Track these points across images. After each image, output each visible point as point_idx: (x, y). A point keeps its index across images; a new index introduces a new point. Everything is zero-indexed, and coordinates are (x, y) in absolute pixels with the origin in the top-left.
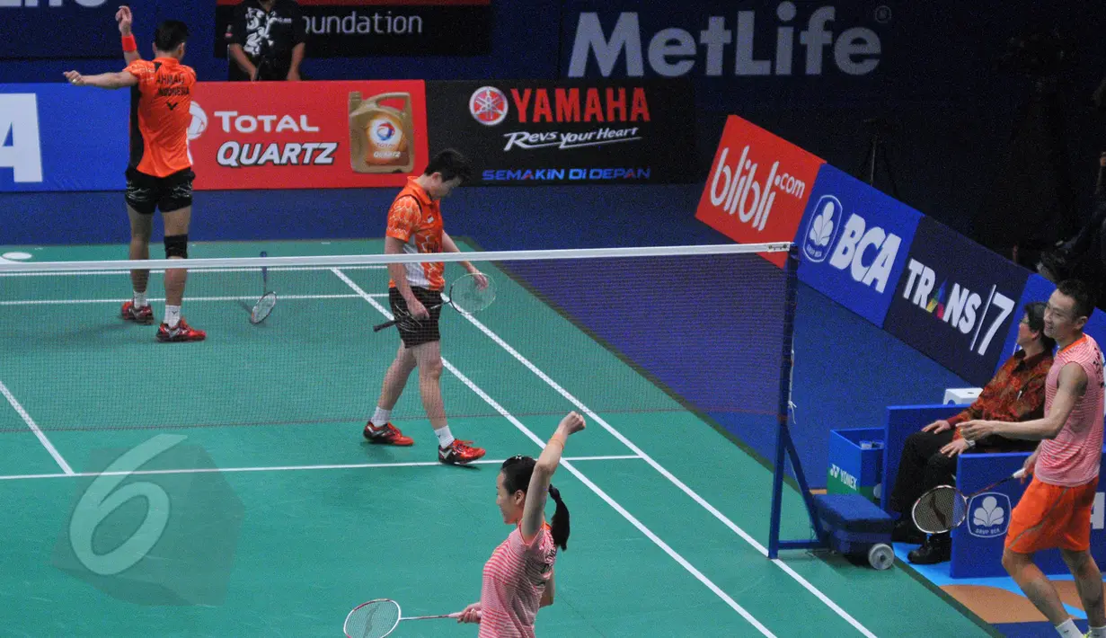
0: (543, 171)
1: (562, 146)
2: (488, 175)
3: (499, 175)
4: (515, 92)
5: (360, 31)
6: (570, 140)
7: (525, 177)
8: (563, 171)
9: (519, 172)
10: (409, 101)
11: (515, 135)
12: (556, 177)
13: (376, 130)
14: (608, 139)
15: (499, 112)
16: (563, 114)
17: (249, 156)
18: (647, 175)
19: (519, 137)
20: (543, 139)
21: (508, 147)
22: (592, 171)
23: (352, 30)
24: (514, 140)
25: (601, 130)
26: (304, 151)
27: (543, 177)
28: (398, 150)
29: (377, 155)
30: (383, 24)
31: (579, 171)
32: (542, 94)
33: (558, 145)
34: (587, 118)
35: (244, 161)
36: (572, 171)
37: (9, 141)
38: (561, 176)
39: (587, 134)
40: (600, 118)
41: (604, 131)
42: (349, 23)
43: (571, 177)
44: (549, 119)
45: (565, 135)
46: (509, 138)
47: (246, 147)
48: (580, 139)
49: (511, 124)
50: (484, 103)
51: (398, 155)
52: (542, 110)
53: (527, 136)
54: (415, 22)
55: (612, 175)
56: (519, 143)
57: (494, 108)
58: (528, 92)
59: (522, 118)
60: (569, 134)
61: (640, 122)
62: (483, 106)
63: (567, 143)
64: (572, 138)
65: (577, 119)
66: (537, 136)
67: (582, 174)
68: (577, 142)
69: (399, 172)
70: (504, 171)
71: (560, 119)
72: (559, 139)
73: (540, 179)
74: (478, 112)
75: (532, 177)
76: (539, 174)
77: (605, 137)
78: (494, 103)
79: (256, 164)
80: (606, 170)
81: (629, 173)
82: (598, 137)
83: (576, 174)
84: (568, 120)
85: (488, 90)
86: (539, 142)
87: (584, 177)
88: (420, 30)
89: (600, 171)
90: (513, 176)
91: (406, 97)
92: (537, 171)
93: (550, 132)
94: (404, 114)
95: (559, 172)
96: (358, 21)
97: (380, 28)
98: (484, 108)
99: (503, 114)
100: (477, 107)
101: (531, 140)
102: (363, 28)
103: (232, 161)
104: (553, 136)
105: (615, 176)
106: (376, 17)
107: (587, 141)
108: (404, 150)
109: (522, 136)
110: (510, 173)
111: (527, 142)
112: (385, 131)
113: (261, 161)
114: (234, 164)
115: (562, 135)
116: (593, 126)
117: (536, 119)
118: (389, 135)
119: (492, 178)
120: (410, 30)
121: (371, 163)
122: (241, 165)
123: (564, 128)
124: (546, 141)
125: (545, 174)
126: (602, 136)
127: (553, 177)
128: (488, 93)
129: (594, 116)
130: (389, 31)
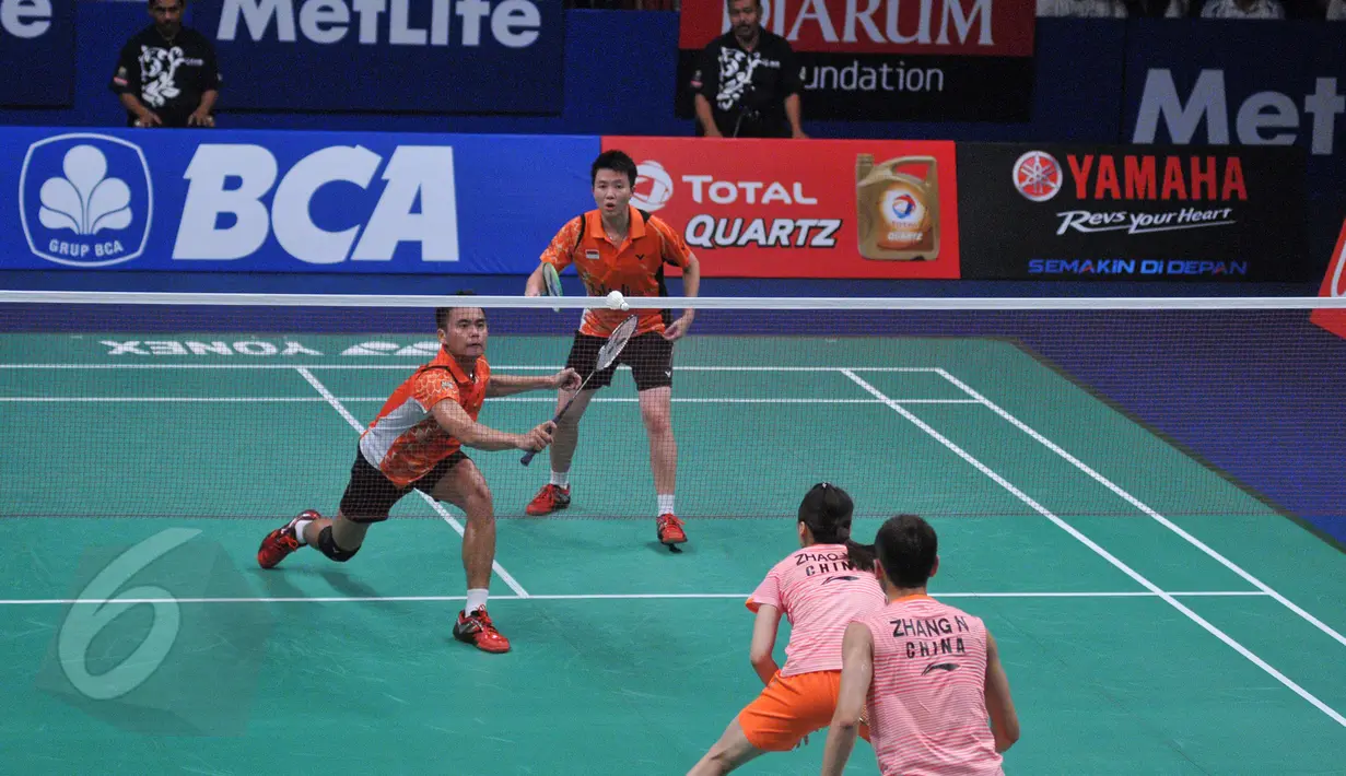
0: (1107, 262)
1: (1132, 230)
2: (1036, 266)
3: (1049, 266)
4: (1072, 160)
5: (862, 86)
6: (1142, 223)
7: (1083, 269)
8: (1133, 263)
9: (1075, 263)
10: (934, 169)
11: (1070, 215)
12: (1124, 270)
13: (891, 205)
14: (1191, 222)
15: (1053, 185)
16: (1135, 190)
17: (726, 234)
18: (1243, 270)
19: (1075, 218)
20: (1107, 220)
21: (1062, 230)
22: (1171, 264)
23: (854, 86)
24: (1069, 221)
25: (1183, 211)
26: (797, 229)
27: (1107, 270)
28: (918, 231)
29: (892, 237)
30: (893, 79)
31: (1155, 263)
32: (1107, 162)
33: (1128, 229)
34: (1166, 195)
35: (720, 240)
36: (1144, 263)
37: (416, 208)
38: (1131, 269)
39: (1164, 216)
40: (1182, 195)
41: (1187, 212)
42: (849, 77)
43: (1143, 270)
44: (1116, 194)
45: (1136, 216)
46: (1064, 218)
47: (723, 223)
48: (1156, 222)
49: (1066, 200)
50: (1031, 172)
51: (919, 237)
52: (1106, 183)
53: (1087, 215)
54: (935, 76)
55: (1197, 269)
56: (1076, 225)
57: (1043, 179)
58: (1088, 160)
59: (1081, 194)
60: (1141, 215)
61: (1233, 201)
62: (1031, 176)
63: (1139, 227)
64: (1146, 220)
65: (1152, 195)
66: (1100, 216)
67: (1158, 267)
68: (1152, 225)
69: (920, 259)
70: (1057, 262)
71: (1129, 195)
72: (1128, 221)
73: (1103, 271)
74: (1024, 184)
75: (1092, 270)
76: (1102, 266)
77: (1188, 220)
78: (1044, 172)
79: (734, 244)
80: (1188, 263)
81: (1220, 268)
82: (1180, 220)
83: (1149, 267)
84: (1141, 197)
85: (1037, 155)
86: (1103, 224)
87: (1160, 271)
88: (940, 87)
89: (1181, 263)
90: (1068, 267)
91: (928, 163)
92: (1100, 263)
93: (1118, 211)
94: (927, 185)
95: (1129, 265)
96: (861, 74)
97: (888, 84)
98: (1031, 180)
99: (1056, 187)
100: (1022, 178)
101: (1091, 222)
102: (868, 83)
103: (704, 240)
104: (1121, 216)
105: (1201, 270)
106: (885, 69)
107: (1164, 224)
108: (927, 231)
109: (1080, 216)
110: (1064, 263)
111: (1086, 224)
112: (903, 206)
113: (742, 241)
114: (707, 243)
115: (1132, 217)
116: (1174, 205)
117: (1099, 195)
118: (908, 211)
119: (1040, 270)
120: (928, 87)
121: (885, 246)
122: (715, 245)
123: (1134, 207)
124: (1111, 224)
125: (1110, 266)
126: (1184, 218)
127: (1119, 271)
128: (1037, 159)
129: (1174, 193)
130: (901, 87)
